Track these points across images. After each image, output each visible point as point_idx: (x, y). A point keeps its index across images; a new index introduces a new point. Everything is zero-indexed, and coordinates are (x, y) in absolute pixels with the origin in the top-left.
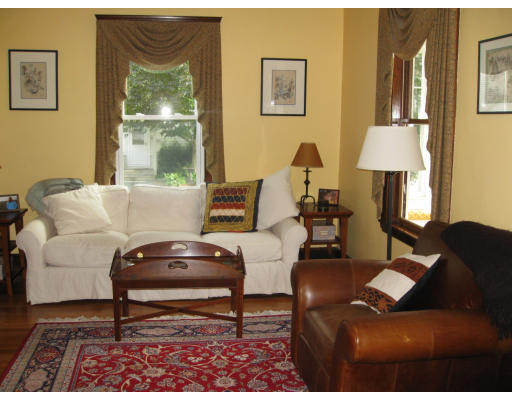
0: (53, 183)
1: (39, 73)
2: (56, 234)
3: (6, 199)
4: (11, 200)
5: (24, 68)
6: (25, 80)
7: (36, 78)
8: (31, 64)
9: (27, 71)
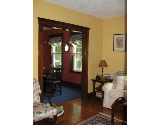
0: (119, 73)
1: (121, 41)
2: (115, 88)
3: (108, 76)
4: (109, 76)
5: (117, 39)
6: (117, 42)
7: (120, 42)
8: (119, 38)
9: (118, 40)
